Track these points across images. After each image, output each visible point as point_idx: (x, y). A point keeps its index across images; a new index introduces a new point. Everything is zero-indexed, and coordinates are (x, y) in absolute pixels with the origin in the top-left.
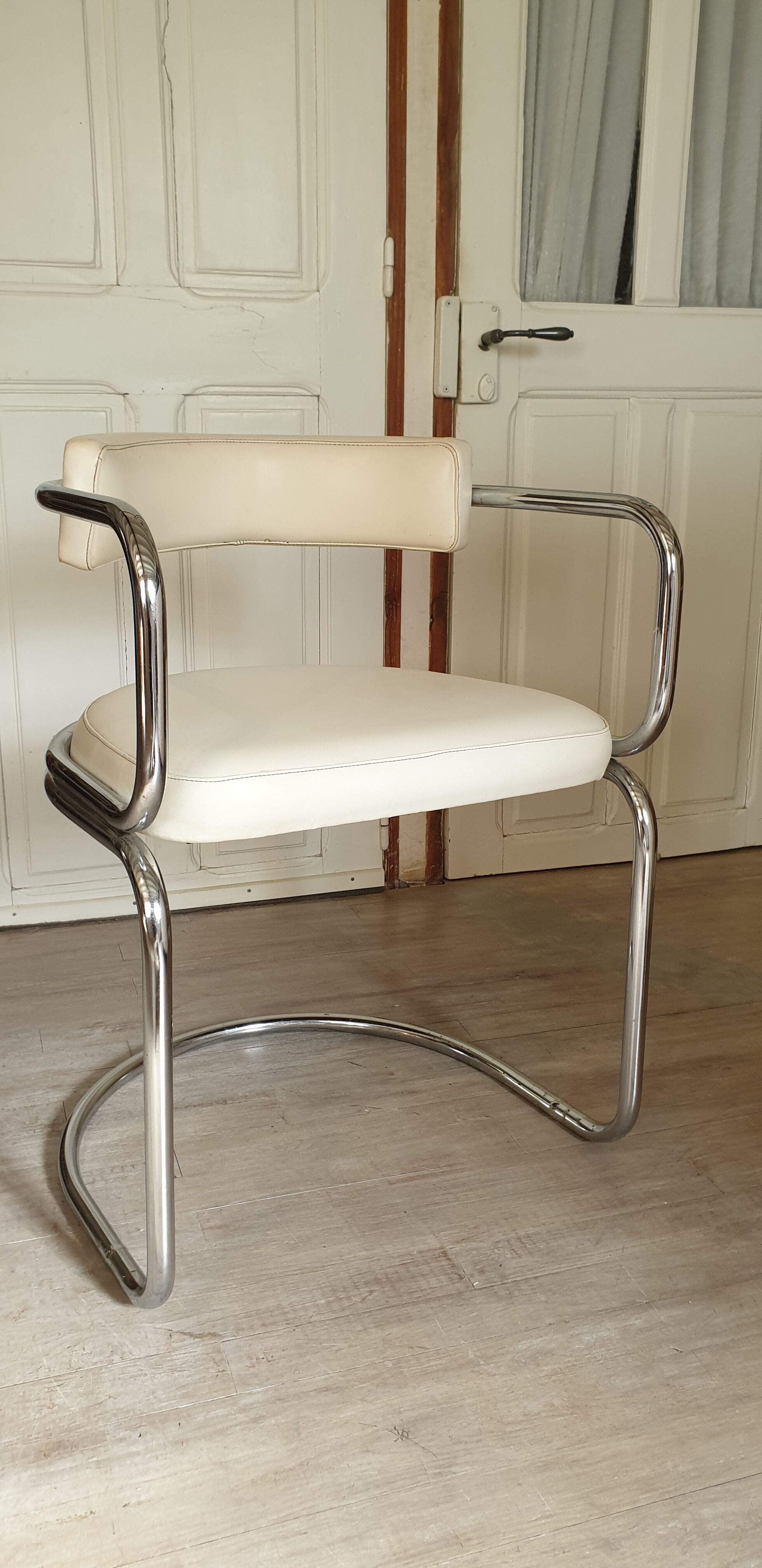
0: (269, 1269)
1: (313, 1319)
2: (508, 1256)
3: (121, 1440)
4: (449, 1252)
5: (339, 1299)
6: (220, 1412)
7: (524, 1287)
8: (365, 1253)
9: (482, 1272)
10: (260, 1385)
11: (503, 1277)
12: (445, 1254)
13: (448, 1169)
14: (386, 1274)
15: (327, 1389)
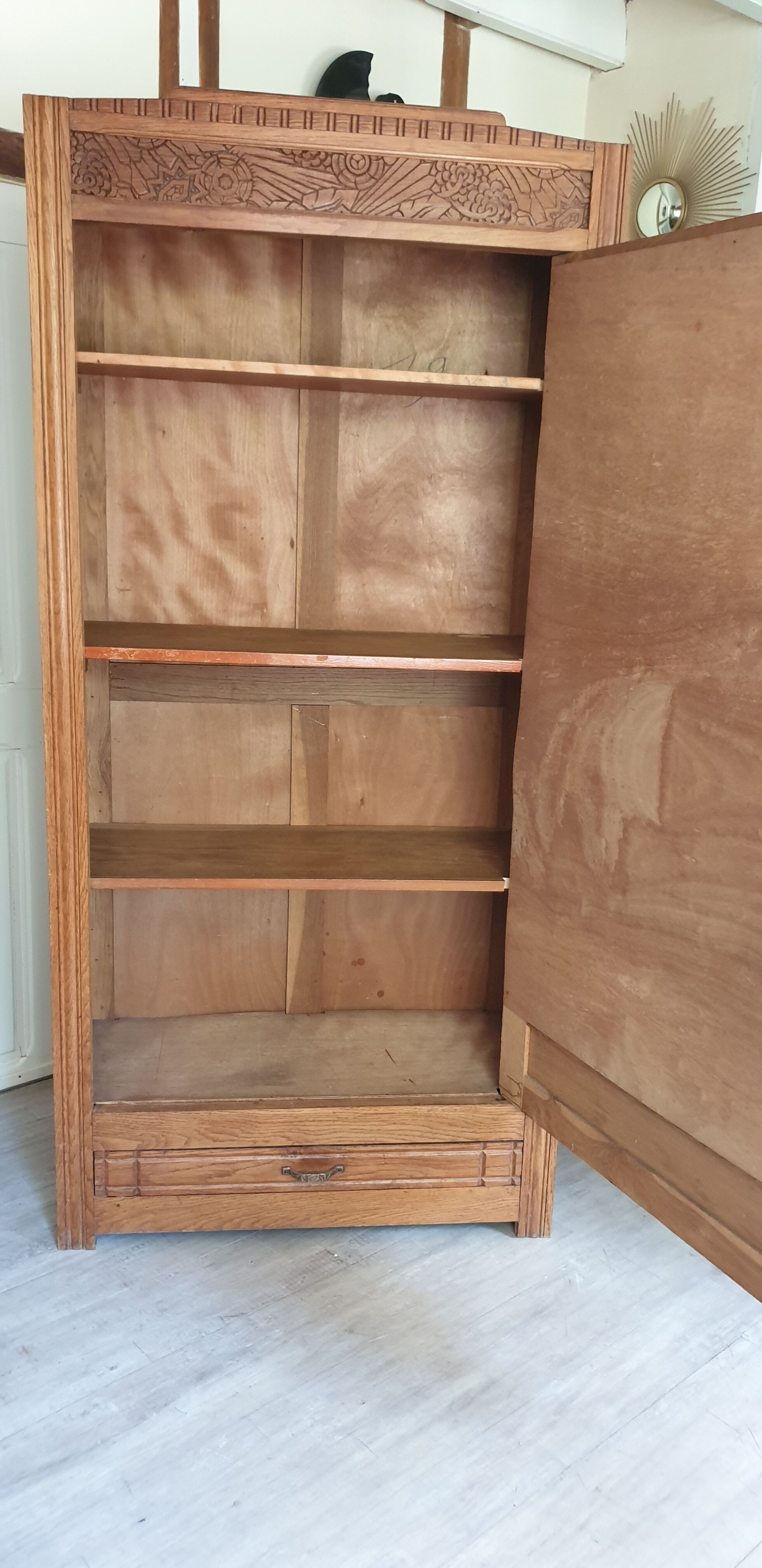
1: (284, 1296)
3: (230, 1365)
4: (330, 1251)
5: (291, 1284)
6: (266, 1343)
7: (372, 1259)
8: (290, 1261)
9: (350, 1256)
10: (277, 1329)
11: (361, 1256)
14: (306, 1268)
15: (308, 1323)
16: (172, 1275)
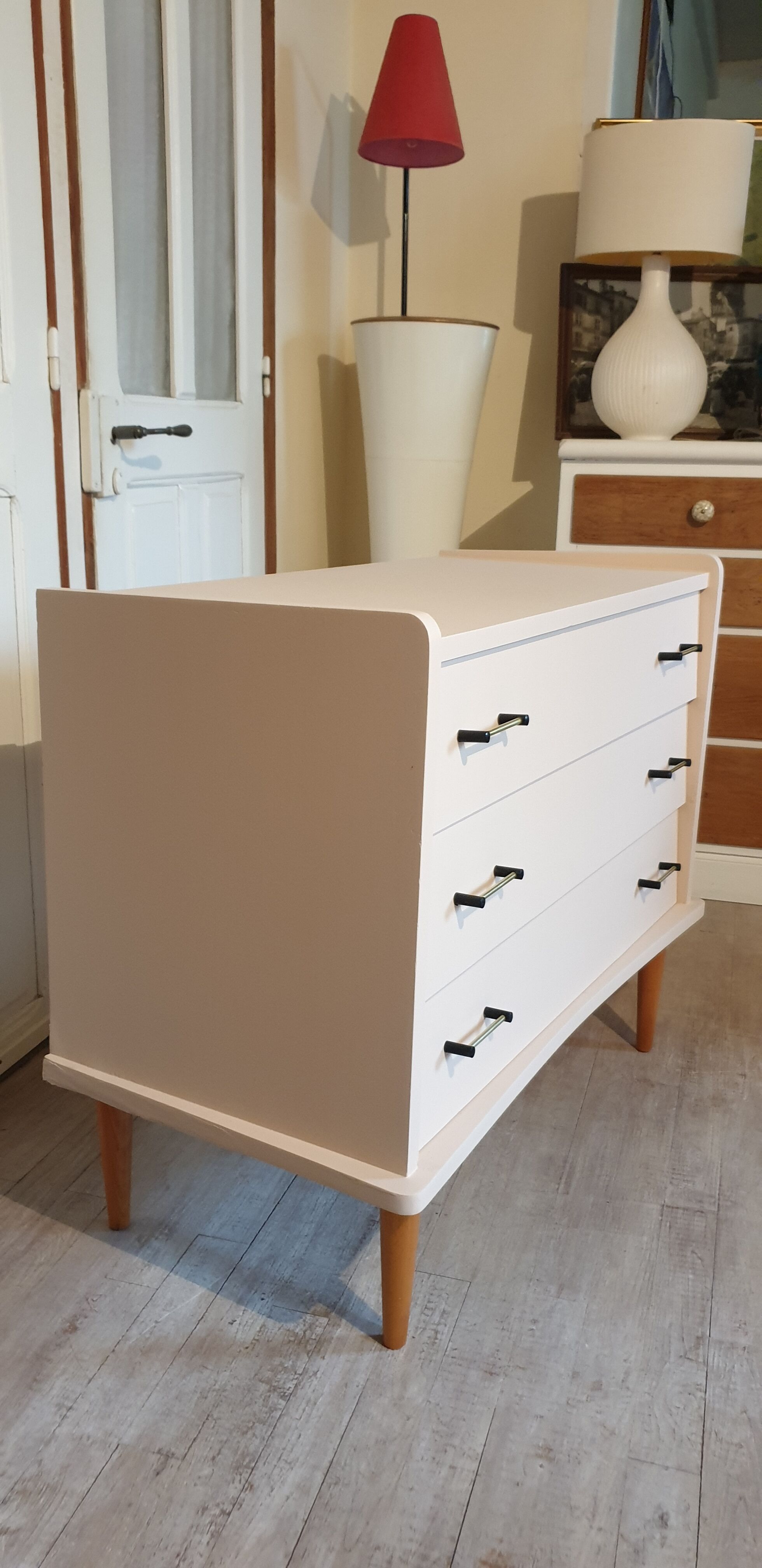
0: (635, 1285)
1: (709, 1286)
2: (689, 1185)
5: (694, 1269)
7: (727, 1193)
8: (645, 1239)
9: (701, 1201)
11: (712, 1196)
12: (668, 1207)
13: (568, 1165)
14: (676, 1238)
16: (534, 1328)
